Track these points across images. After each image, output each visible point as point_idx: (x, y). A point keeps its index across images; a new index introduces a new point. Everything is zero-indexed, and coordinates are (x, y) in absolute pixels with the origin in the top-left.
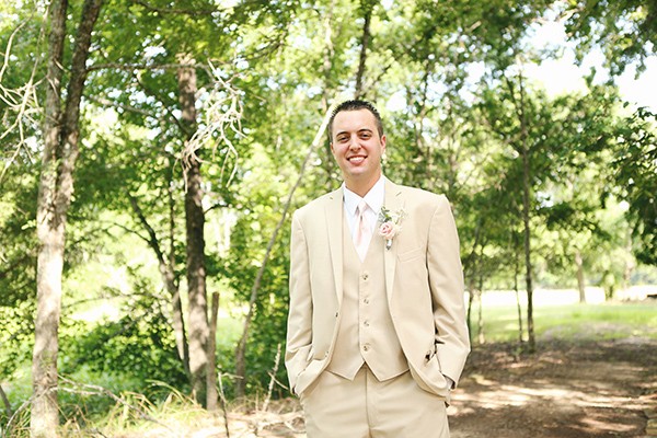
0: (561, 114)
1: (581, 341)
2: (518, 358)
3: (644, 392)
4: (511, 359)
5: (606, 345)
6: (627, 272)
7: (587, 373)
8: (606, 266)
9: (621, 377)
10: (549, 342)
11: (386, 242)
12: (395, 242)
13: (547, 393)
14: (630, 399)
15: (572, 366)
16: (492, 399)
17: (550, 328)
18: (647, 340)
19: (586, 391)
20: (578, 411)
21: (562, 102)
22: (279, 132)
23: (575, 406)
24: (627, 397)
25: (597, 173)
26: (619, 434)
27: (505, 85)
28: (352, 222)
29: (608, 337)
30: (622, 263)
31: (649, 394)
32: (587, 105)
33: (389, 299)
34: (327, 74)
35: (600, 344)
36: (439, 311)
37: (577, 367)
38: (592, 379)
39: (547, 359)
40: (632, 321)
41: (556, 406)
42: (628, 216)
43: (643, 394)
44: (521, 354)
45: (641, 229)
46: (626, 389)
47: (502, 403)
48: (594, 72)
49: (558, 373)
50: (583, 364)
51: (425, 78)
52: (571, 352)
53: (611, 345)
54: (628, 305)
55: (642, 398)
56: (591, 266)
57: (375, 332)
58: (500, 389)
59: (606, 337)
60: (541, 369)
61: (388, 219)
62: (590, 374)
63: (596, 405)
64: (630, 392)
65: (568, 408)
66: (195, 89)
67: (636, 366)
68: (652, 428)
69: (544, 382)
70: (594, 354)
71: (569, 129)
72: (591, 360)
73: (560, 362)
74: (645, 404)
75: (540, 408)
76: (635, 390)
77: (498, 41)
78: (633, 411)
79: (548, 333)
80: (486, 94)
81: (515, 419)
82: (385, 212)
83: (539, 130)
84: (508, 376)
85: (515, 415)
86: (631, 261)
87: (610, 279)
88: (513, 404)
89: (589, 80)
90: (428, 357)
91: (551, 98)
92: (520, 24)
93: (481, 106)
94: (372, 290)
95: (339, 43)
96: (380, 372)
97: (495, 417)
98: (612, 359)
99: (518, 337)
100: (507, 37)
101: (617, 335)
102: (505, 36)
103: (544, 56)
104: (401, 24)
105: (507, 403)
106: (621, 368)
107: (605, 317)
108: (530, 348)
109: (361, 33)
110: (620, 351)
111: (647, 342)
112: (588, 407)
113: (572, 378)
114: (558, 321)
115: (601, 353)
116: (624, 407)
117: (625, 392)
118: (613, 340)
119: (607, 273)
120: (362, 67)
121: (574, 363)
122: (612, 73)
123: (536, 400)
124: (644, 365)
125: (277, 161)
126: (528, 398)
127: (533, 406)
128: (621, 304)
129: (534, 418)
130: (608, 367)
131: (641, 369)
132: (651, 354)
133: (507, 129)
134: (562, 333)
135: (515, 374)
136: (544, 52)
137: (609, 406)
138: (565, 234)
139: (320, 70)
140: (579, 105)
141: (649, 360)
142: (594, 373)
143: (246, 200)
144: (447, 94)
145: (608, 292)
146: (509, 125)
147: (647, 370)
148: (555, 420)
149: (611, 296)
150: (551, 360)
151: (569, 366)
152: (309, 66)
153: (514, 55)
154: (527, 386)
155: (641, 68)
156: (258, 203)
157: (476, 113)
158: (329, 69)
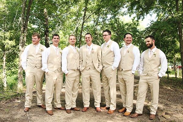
0: (126, 27)
11: (93, 52)
21: (127, 24)
32: (132, 25)
33: (93, 60)
48: (134, 18)
51: (98, 18)
57: (91, 64)
66: (48, 17)
80: (111, 21)
89: (133, 20)
90: (98, 67)
91: (125, 23)
92: (119, 7)
93: (110, 24)
95: (80, 9)
96: (92, 69)
104: (94, 6)
120: (85, 15)
122: (138, 19)
125: (65, 34)
139: (76, 15)
140: (130, 25)
144: (103, 21)
146: (115, 28)
153: (117, 14)
155: (144, 18)
156: (61, 43)
157: (109, 26)
158: (78, 15)
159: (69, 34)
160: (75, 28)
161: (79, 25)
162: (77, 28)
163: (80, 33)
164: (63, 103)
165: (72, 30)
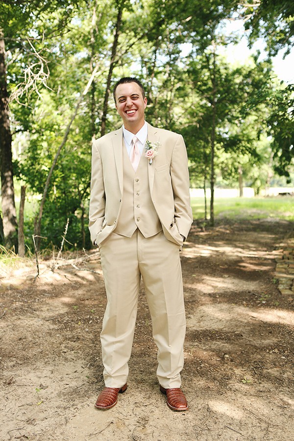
0: (238, 80)
1: (240, 220)
2: (204, 229)
3: (275, 249)
4: (200, 230)
5: (255, 222)
6: (268, 179)
7: (244, 238)
8: (256, 176)
9: (263, 241)
10: (222, 220)
11: (149, 161)
12: (154, 161)
13: (221, 249)
14: (267, 252)
15: (235, 234)
16: (190, 252)
17: (222, 212)
18: (278, 219)
19: (243, 248)
20: (239, 259)
21: (238, 72)
22: (59, 82)
23: (237, 256)
24: (266, 251)
25: (256, 118)
26: (261, 271)
27: (205, 59)
28: (129, 149)
29: (256, 217)
30: (266, 174)
31: (278, 249)
32: (254, 75)
33: (151, 193)
34: (93, 46)
35: (251, 222)
36: (177, 199)
37: (238, 235)
38: (246, 241)
39: (221, 230)
40: (270, 209)
41: (227, 256)
42: (273, 146)
43: (275, 250)
44: (206, 226)
45: (280, 154)
46: (265, 247)
47: (196, 254)
48: (259, 53)
49: (227, 238)
50: (242, 233)
51: (155, 52)
52: (235, 226)
53: (258, 222)
54: (268, 199)
55: (274, 252)
56: (247, 175)
57: (143, 211)
58: (195, 247)
59: (254, 218)
60: (218, 235)
61: (150, 148)
62: (245, 239)
63: (249, 256)
64: (267, 249)
65: (233, 258)
66: (4, 51)
67: (271, 234)
68: (279, 268)
69: (220, 243)
70: (247, 227)
71: (242, 89)
72: (246, 230)
73: (228, 232)
74: (276, 255)
75: (218, 257)
76: (271, 247)
77: (201, 29)
78: (269, 259)
79: (220, 214)
80: (191, 64)
81: (204, 263)
82: (149, 144)
83: (224, 90)
84: (199, 239)
85: (204, 261)
86: (271, 172)
87: (258, 183)
88: (203, 255)
89: (256, 59)
90: (172, 225)
91: (233, 67)
93: (188, 72)
94: (141, 188)
95: (100, 25)
96: (146, 233)
97: (193, 262)
98: (258, 230)
99: (203, 217)
100: (207, 27)
101: (261, 216)
102: (206, 27)
103: (229, 41)
104: (141, 14)
105: (199, 255)
106: (263, 235)
107: (255, 206)
108: (211, 223)
109: (115, 20)
110: (263, 226)
111: (278, 221)
112: (244, 257)
113: (236, 241)
114: (227, 208)
115: (251, 227)
116: (264, 257)
117: (265, 249)
118: (259, 219)
119: (256, 179)
120: (116, 43)
121: (236, 232)
122: (270, 55)
123: (215, 253)
124: (275, 234)
125: (58, 102)
126: (211, 252)
127: (214, 256)
128: (263, 198)
129: (214, 262)
130: (255, 235)
131: (273, 236)
132: (280, 228)
133: (204, 88)
134: (229, 215)
135: (203, 238)
136: (229, 38)
137: (256, 256)
138: (235, 155)
139: (88, 43)
140: (249, 75)
141: (278, 231)
142: (248, 238)
143: (38, 128)
144: (168, 63)
145: (256, 191)
146: (205, 85)
147: (277, 236)
148: (226, 264)
149: (258, 193)
150: (223, 230)
151: (233, 233)
152: (81, 39)
153: (211, 40)
154: (210, 245)
155: (288, 52)
156: (46, 130)
157: (185, 76)
158: (94, 43)
159: (70, 102)
160: (86, 84)
161: (100, 73)
162: (93, 83)
163: (102, 100)
164: (56, 327)
165: (78, 89)
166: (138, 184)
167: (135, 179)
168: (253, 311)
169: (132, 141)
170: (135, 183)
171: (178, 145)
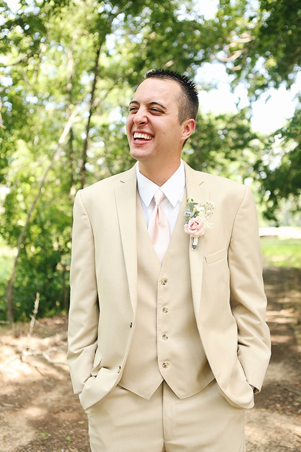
11: (192, 240)
12: (202, 241)
14: (276, 313)
22: (36, 132)
24: (273, 310)
26: (280, 345)
32: (237, 120)
34: (69, 92)
43: (283, 309)
48: (240, 99)
55: (283, 313)
57: (175, 345)
61: (196, 213)
68: (300, 338)
94: (171, 296)
96: (180, 389)
109: (93, 64)
117: (272, 307)
122: (251, 101)
125: (34, 152)
143: (13, 180)
152: (57, 85)
166: (166, 289)
167: (159, 279)
168: (295, 424)
169: (153, 198)
170: (161, 287)
171: (244, 207)
